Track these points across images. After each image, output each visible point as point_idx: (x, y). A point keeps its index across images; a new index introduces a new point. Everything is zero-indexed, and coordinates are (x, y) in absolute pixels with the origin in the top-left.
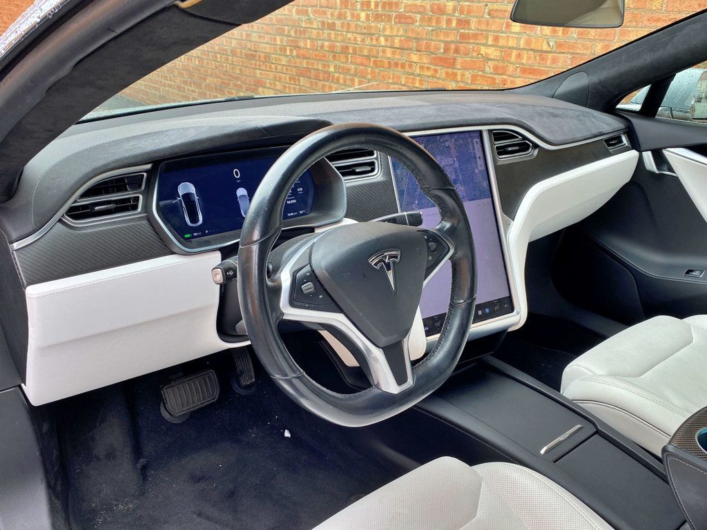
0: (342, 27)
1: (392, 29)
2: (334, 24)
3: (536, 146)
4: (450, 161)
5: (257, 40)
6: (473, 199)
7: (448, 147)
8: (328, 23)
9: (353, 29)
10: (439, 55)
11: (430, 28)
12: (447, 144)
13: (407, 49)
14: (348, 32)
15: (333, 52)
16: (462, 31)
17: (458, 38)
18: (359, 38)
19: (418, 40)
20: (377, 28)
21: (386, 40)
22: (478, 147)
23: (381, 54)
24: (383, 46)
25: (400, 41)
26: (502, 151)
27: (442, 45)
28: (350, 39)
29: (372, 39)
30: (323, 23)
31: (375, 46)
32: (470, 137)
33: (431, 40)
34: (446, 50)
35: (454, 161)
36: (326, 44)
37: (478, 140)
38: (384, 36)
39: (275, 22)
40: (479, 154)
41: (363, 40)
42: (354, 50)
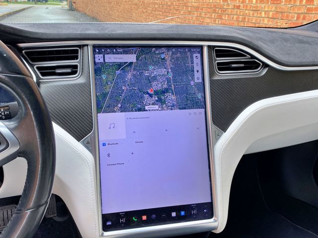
0: (244, 7)
1: (268, 7)
2: (239, 6)
3: (266, 65)
4: (164, 71)
5: (204, 16)
6: (185, 108)
7: (164, 59)
8: (237, 6)
9: (249, 8)
10: (294, 22)
11: (290, 6)
12: (163, 56)
13: (276, 19)
14: (246, 10)
15: (238, 21)
16: (309, 6)
17: (306, 11)
18: (251, 13)
19: (282, 13)
20: (260, 7)
21: (265, 14)
22: (197, 61)
23: (262, 22)
24: (263, 17)
25: (273, 14)
26: (223, 67)
27: (296, 15)
28: (246, 14)
29: (258, 13)
30: (234, 6)
31: (259, 17)
32: (190, 51)
33: (290, 13)
34: (298, 18)
35: (168, 72)
36: (235, 16)
37: (199, 55)
38: (264, 11)
39: (212, 7)
40: (197, 67)
41: (253, 14)
42: (248, 19)
